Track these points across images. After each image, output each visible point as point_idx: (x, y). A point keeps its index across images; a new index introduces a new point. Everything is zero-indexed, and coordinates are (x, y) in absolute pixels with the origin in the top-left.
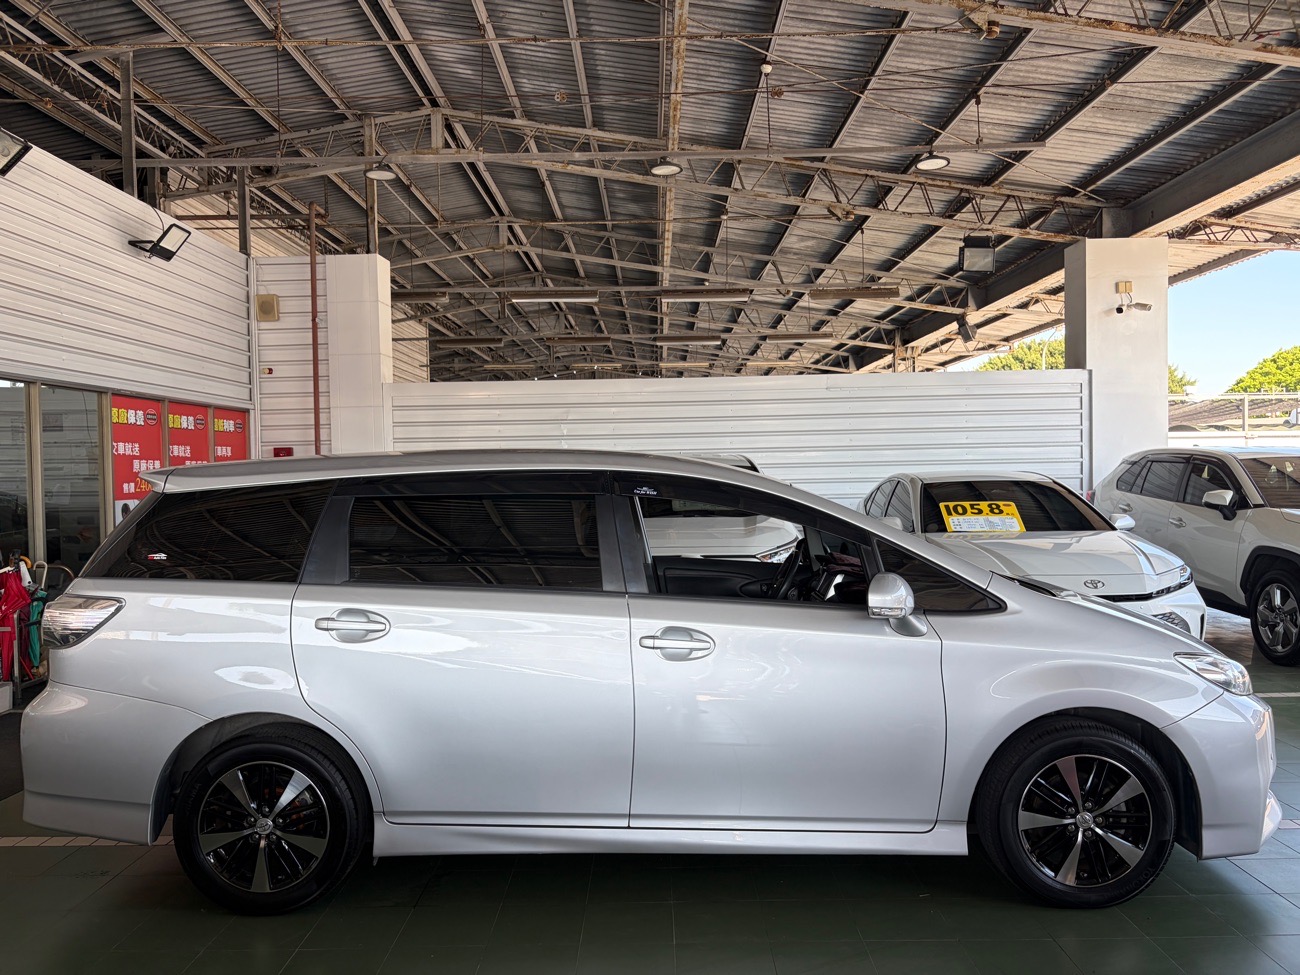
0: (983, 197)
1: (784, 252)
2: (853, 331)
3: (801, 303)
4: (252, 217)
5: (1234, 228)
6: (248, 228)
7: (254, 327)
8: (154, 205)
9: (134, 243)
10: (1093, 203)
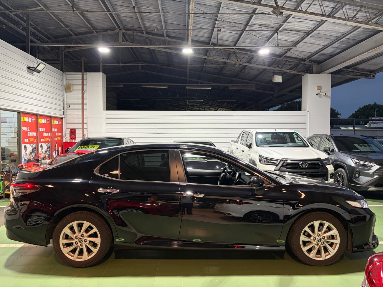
0: (279, 61)
1: (222, 74)
4: (65, 60)
6: (63, 64)
7: (65, 93)
8: (35, 57)
9: (29, 68)
10: (310, 63)
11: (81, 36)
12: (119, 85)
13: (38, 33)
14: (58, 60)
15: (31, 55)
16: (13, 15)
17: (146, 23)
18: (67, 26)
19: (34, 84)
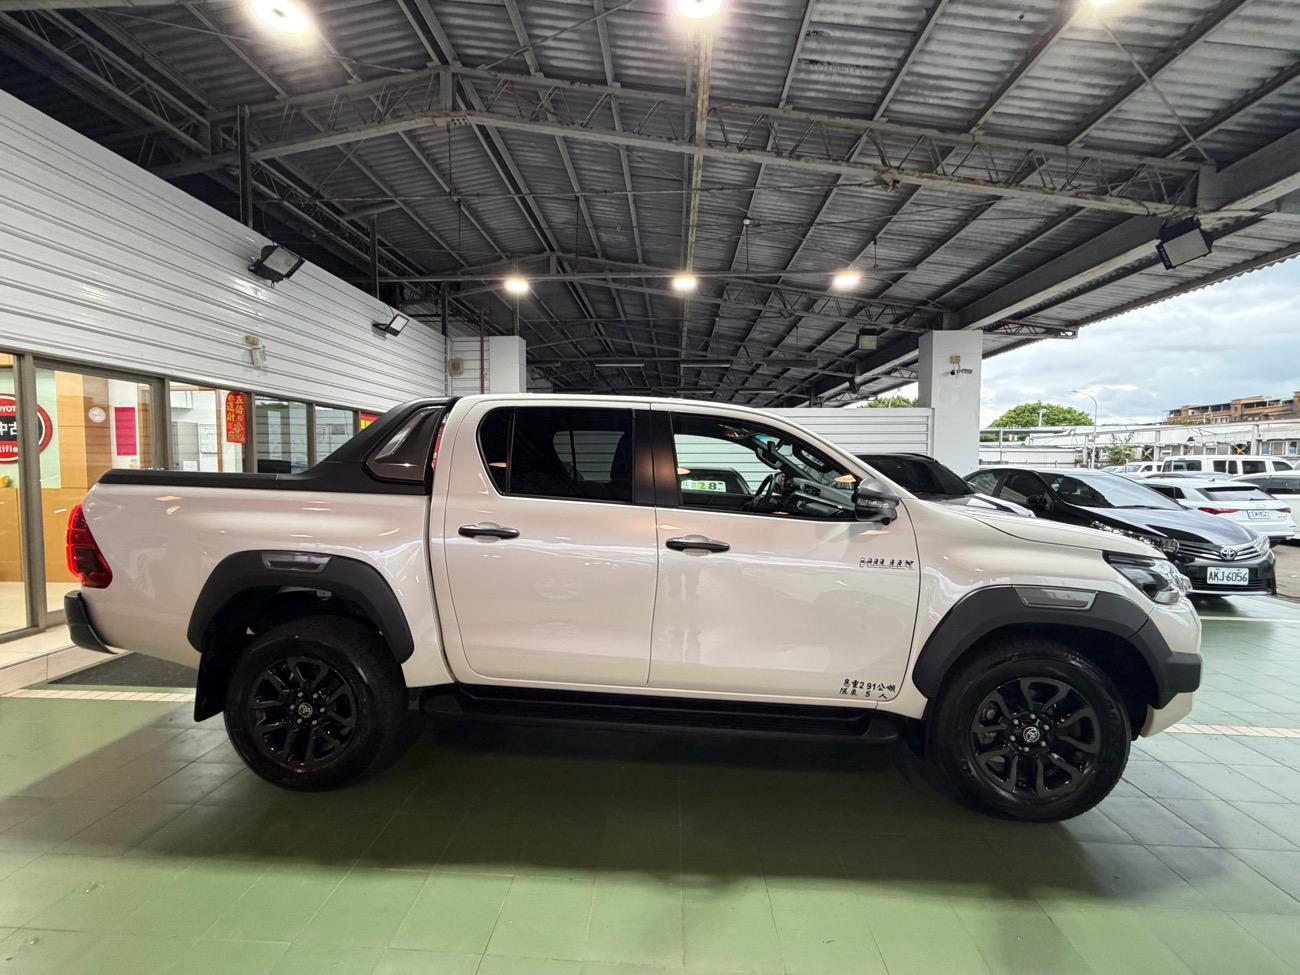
0: (871, 306)
1: (751, 340)
2: (787, 388)
3: (758, 371)
4: (449, 315)
5: (1022, 326)
6: (447, 322)
7: (449, 377)
8: (389, 304)
9: (376, 326)
10: (937, 310)
11: (479, 267)
12: (551, 362)
13: (399, 262)
14: (437, 315)
15: (381, 299)
16: (346, 224)
17: (602, 234)
18: (453, 248)
19: (387, 357)
